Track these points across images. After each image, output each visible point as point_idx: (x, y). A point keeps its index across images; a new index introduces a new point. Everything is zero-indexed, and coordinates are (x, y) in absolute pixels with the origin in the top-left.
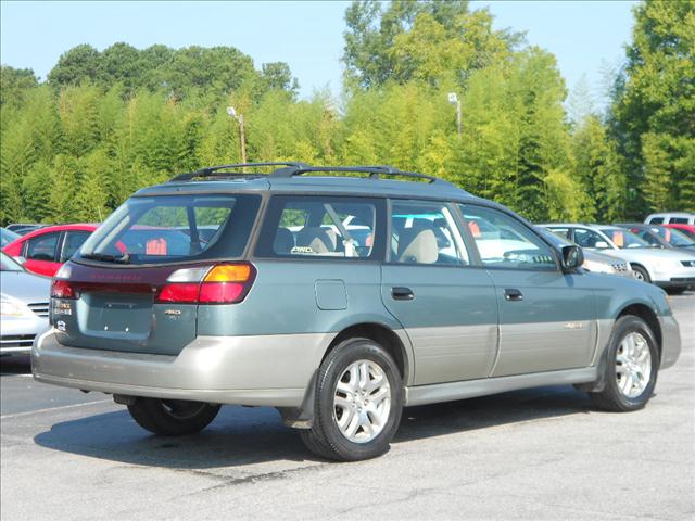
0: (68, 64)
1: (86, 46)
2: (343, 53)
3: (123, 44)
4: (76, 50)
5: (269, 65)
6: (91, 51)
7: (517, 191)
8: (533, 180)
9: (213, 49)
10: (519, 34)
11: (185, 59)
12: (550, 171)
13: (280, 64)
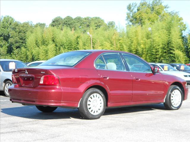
0: (54, 22)
1: (59, 17)
2: (126, 18)
3: (69, 16)
4: (56, 18)
5: (109, 22)
6: (60, 18)
7: (167, 56)
8: (171, 53)
9: (93, 18)
10: (177, 12)
11: (85, 20)
12: (176, 50)
13: (113, 22)
